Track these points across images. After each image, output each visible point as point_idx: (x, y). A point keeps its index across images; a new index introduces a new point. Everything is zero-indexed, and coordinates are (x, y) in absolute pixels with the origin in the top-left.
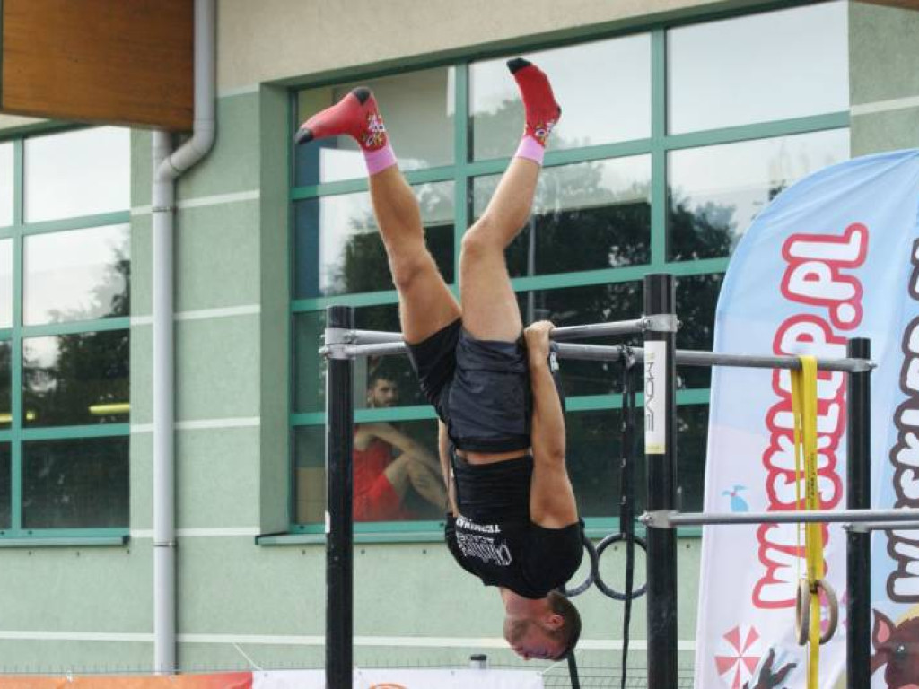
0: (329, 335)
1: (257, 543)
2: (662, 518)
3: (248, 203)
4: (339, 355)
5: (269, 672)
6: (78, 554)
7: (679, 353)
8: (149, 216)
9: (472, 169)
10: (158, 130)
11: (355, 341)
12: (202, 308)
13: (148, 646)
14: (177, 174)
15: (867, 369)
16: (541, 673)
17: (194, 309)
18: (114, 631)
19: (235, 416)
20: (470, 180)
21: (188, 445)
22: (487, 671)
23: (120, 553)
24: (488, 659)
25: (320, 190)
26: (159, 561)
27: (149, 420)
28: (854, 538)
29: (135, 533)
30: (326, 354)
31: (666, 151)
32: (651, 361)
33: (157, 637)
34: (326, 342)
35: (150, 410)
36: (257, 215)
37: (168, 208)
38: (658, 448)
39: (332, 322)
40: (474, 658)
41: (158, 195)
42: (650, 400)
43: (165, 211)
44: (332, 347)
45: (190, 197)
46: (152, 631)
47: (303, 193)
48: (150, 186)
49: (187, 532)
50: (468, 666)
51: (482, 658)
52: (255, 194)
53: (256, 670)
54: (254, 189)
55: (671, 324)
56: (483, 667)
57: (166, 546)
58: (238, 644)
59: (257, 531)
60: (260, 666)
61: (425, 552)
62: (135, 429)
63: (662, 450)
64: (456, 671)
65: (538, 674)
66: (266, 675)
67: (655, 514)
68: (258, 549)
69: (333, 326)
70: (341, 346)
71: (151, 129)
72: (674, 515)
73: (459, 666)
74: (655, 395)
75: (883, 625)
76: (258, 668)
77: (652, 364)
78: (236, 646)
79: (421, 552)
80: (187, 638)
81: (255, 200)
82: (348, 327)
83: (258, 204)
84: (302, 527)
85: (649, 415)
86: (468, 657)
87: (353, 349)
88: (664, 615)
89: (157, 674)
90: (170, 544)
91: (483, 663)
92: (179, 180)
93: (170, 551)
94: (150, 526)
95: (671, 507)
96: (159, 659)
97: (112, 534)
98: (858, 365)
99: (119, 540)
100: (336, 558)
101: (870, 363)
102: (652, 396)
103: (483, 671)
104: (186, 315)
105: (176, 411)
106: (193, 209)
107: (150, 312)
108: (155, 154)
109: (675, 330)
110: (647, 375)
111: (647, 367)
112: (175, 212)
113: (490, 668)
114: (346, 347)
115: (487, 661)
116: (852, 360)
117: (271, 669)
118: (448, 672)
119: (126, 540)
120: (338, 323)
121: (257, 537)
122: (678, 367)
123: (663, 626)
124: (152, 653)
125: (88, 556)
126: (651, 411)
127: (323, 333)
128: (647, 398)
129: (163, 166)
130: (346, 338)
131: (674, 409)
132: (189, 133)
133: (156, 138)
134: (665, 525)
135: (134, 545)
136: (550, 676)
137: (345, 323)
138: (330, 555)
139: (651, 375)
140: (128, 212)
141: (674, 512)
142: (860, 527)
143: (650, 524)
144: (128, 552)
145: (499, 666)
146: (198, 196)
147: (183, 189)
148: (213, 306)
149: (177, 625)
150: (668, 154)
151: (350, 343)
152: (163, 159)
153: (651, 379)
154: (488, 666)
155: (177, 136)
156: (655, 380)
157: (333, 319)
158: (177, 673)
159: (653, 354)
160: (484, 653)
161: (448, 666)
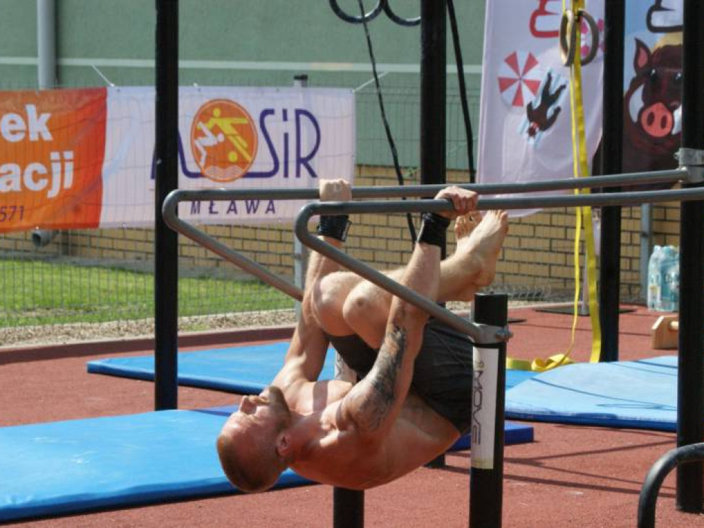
5: (121, 88)
13: (33, 68)
16: (354, 91)
22: (308, 89)
24: (309, 78)
33: (40, 62)
40: (297, 78)
46: (35, 55)
50: (292, 85)
51: (303, 78)
53: (110, 86)
56: (304, 85)
60: (113, 82)
64: (280, 89)
65: (351, 91)
66: (118, 91)
73: (283, 84)
75: (642, 52)
76: (111, 84)
78: (96, 68)
86: (293, 77)
89: (41, 88)
91: (305, 81)
103: (305, 89)
113: (310, 86)
115: (308, 82)
117: (123, 85)
118: (274, 89)
136: (362, 94)
145: (318, 85)
154: (308, 85)
160: (305, 73)
161: (276, 85)
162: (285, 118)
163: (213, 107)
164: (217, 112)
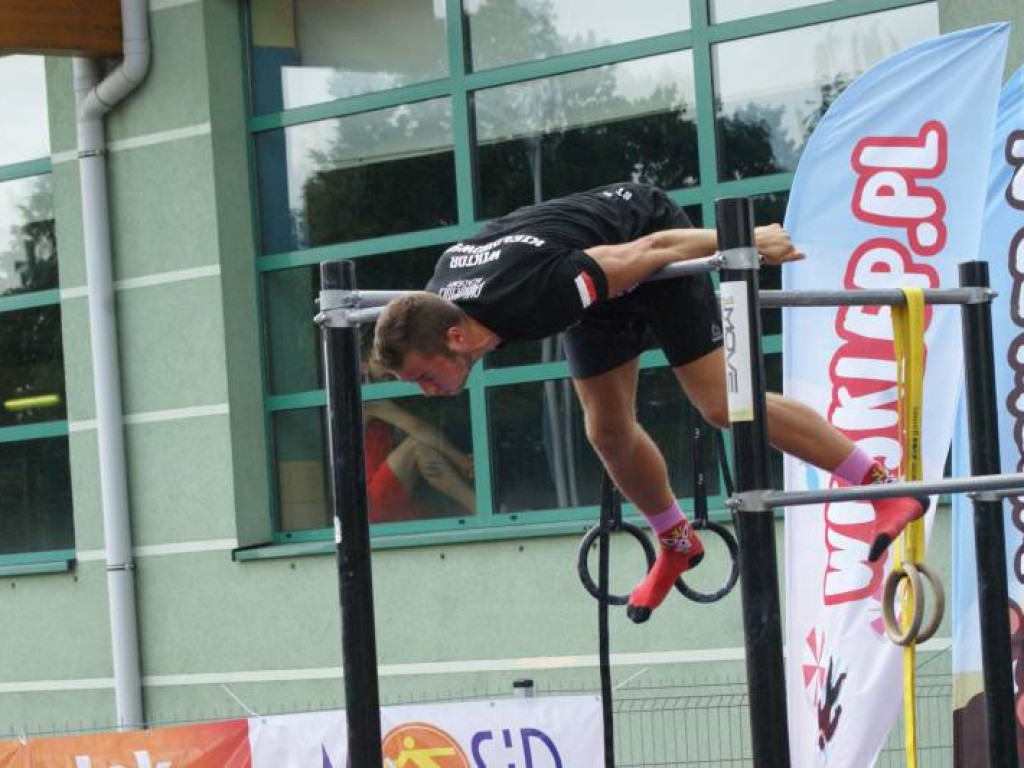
0: (325, 298)
1: (234, 559)
2: (754, 501)
3: (197, 139)
4: (340, 323)
5: (267, 718)
6: (13, 586)
7: (763, 293)
8: (75, 163)
9: (470, 82)
10: (79, 56)
11: (358, 305)
12: (147, 273)
13: (108, 693)
14: (106, 109)
15: (987, 300)
17: (138, 275)
18: (65, 677)
19: (198, 403)
20: (470, 94)
21: (142, 444)
22: (535, 699)
23: (67, 581)
24: (535, 683)
25: (285, 119)
26: (115, 587)
27: (90, 414)
28: (983, 509)
29: (82, 556)
30: (323, 322)
31: (710, 45)
32: (728, 306)
33: (119, 683)
34: (322, 307)
35: (92, 403)
36: (209, 153)
37: (97, 152)
38: (744, 413)
39: (327, 282)
40: (517, 685)
41: (84, 137)
42: (730, 355)
43: (94, 155)
44: (330, 313)
45: (124, 136)
46: (111, 675)
47: (265, 122)
48: (74, 126)
49: (147, 551)
50: (511, 695)
51: (527, 684)
52: (205, 128)
53: (251, 716)
54: (203, 122)
55: (751, 259)
56: (529, 695)
57: (123, 569)
58: (227, 685)
59: (234, 544)
60: (256, 711)
61: (443, 557)
62: (74, 426)
63: (749, 416)
64: (498, 702)
65: (597, 698)
66: (264, 722)
67: (744, 496)
68: (235, 565)
69: (330, 287)
70: (341, 311)
71: (69, 55)
72: (768, 495)
73: (500, 695)
74: (737, 348)
76: (253, 714)
77: (731, 310)
78: (224, 687)
79: (438, 556)
80: (154, 681)
81: (206, 136)
82: (348, 287)
83: (209, 141)
84: (289, 536)
85: (731, 374)
86: (511, 683)
87: (357, 314)
88: (765, 619)
89: (120, 730)
90: (127, 566)
91: (529, 689)
92: (108, 117)
93: (127, 575)
94: (102, 546)
95: (765, 486)
96: (123, 710)
97: (55, 559)
98: (975, 295)
99: (63, 566)
100: (351, 574)
101: (989, 291)
102: (733, 350)
103: (530, 699)
104: (129, 284)
105: (124, 403)
106: (128, 151)
107: (84, 282)
108: (77, 85)
109: (757, 266)
110: (725, 324)
111: (725, 314)
112: (106, 157)
113: (538, 696)
114: (347, 311)
115: (534, 688)
116: (968, 289)
117: (270, 714)
118: (487, 703)
119: (72, 564)
120: (335, 282)
121: (234, 551)
122: (762, 310)
123: (763, 632)
124: (114, 701)
125: (25, 588)
126: (732, 368)
127: (317, 296)
128: (727, 353)
129: (87, 101)
130: (346, 301)
131: (761, 361)
132: (118, 57)
133: (77, 65)
134: (760, 508)
135: (81, 570)
137: (342, 284)
138: (343, 569)
139: (729, 322)
140: (49, 159)
141: (769, 492)
142: (989, 496)
143: (740, 508)
144: (76, 579)
145: (549, 692)
146: (134, 135)
147: (115, 126)
148: (162, 270)
149: (141, 665)
150: (714, 47)
151: (352, 307)
152: (86, 91)
153: (731, 329)
154: (535, 694)
155: (102, 63)
156: (735, 331)
157: (328, 278)
158: (145, 728)
159: (731, 298)
160: (530, 677)
161: (487, 696)
162: (508, 743)
163: (403, 735)
164: (409, 742)
